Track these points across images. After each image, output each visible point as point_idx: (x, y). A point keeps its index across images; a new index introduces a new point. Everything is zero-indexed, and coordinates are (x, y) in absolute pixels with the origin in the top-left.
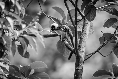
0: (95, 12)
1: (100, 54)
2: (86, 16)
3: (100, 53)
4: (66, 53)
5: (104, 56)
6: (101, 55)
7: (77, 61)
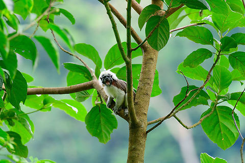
0: (167, 30)
1: (179, 121)
2: (148, 37)
3: (179, 119)
4: (104, 136)
5: (186, 128)
6: (181, 123)
7: (132, 133)
